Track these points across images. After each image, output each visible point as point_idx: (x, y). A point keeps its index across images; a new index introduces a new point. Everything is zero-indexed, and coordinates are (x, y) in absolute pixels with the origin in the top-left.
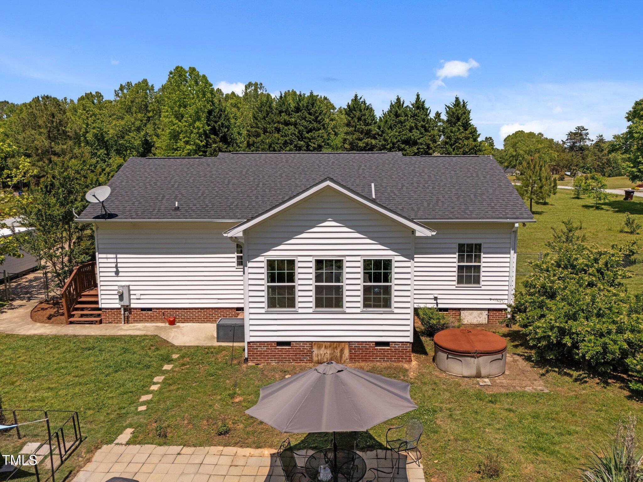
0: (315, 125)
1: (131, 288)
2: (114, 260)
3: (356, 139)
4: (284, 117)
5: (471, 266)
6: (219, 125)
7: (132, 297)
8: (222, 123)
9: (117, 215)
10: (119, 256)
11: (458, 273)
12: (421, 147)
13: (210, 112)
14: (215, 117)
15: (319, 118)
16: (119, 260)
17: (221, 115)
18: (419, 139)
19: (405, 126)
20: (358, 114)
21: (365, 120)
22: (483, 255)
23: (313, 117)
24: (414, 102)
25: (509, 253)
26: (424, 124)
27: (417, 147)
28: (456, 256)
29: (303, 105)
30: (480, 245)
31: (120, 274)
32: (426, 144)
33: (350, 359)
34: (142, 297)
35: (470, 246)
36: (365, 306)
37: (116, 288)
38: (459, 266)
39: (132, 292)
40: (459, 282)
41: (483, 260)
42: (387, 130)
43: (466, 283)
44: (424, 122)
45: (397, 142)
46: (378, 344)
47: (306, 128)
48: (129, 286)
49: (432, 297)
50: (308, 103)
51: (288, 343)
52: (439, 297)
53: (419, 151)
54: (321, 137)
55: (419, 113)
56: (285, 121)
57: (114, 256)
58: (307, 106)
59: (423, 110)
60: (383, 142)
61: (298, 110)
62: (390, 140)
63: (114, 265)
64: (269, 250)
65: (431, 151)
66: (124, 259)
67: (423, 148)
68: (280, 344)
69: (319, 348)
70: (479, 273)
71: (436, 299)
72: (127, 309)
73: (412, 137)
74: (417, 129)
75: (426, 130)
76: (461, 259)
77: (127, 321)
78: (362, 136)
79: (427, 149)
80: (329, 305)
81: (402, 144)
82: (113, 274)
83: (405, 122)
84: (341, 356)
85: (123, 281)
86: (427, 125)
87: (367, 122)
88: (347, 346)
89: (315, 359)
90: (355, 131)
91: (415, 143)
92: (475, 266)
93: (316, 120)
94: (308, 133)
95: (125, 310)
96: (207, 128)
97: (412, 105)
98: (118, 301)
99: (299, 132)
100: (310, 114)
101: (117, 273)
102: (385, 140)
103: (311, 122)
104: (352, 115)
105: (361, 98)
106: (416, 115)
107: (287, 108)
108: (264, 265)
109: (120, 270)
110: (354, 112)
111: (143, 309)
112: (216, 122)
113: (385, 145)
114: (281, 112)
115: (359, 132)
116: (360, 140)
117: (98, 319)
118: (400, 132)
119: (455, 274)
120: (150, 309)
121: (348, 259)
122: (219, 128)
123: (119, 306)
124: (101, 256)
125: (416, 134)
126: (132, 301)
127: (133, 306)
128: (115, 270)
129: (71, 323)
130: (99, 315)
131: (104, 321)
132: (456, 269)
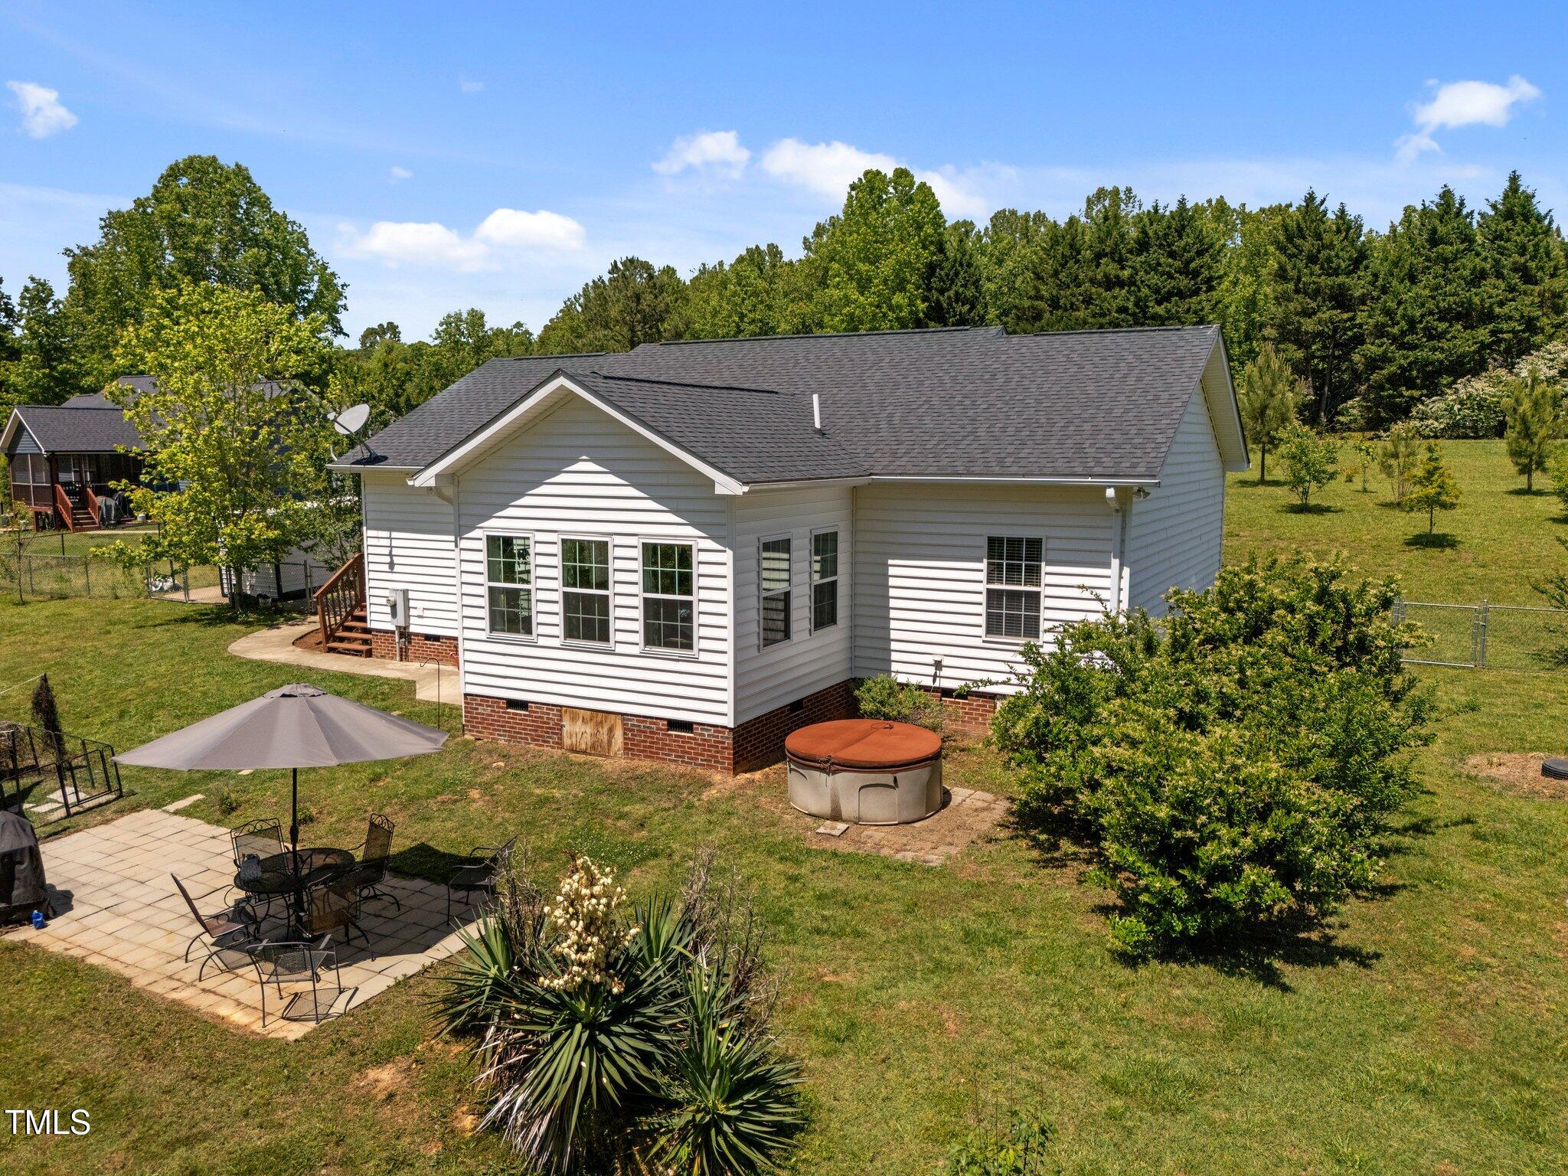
0: (1184, 282)
1: (411, 595)
2: (387, 542)
3: (1297, 314)
4: (1109, 267)
5: (1019, 594)
6: (949, 298)
7: (412, 612)
8: (957, 293)
9: (385, 458)
10: (395, 534)
11: (988, 607)
12: (1505, 326)
13: (931, 268)
14: (941, 280)
15: (1193, 265)
16: (395, 543)
17: (957, 274)
18: (1501, 304)
19: (1456, 270)
20: (1308, 245)
21: (1329, 260)
22: (1045, 568)
23: (1178, 264)
24: (1499, 199)
25: (1108, 565)
26: (1523, 260)
27: (1491, 327)
28: (983, 565)
29: (1156, 233)
30: (1039, 542)
31: (397, 568)
32: (1522, 317)
33: (626, 749)
34: (427, 613)
35: (1015, 543)
36: (648, 641)
37: (386, 593)
38: (989, 591)
39: (412, 604)
40: (989, 631)
41: (1046, 579)
42: (1395, 283)
43: (1008, 634)
44: (1522, 255)
45: (1423, 316)
46: (673, 724)
47: (1157, 291)
48: (405, 592)
49: (930, 660)
50: (1169, 227)
51: (522, 705)
52: (946, 661)
53: (1499, 341)
54: (1195, 312)
55: (1508, 230)
56: (1106, 276)
57: (386, 534)
58: (1166, 235)
59: (1526, 219)
60: (1381, 319)
61: (1143, 246)
62: (1400, 312)
63: (386, 551)
64: (490, 517)
65: (1538, 339)
66: (403, 540)
67: (1513, 331)
68: (512, 703)
69: (574, 719)
70: (1038, 611)
71: (938, 665)
72: (404, 633)
73: (1476, 300)
74: (1499, 275)
75: (1528, 278)
76: (993, 574)
77: (404, 656)
78: (1314, 305)
79: (1523, 331)
80: (589, 636)
81: (1440, 319)
82: (386, 568)
83: (1455, 259)
84: (610, 742)
85: (399, 581)
86: (1532, 265)
87: (1334, 265)
88: (619, 723)
89: (567, 741)
90: (1297, 291)
91: (1488, 317)
92: (1028, 594)
93: (1185, 271)
94: (1159, 303)
95: (402, 635)
96: (922, 306)
97: (1494, 207)
98: (389, 617)
99: (1136, 305)
100: (1172, 255)
101: (392, 565)
102: (1388, 313)
103: (1170, 276)
104: (1292, 250)
105: (1323, 202)
106: (1500, 237)
107: (1117, 245)
108: (482, 545)
109: (396, 560)
110: (1298, 241)
111: (428, 637)
112: (942, 292)
113: (1384, 325)
114: (1098, 256)
115: (1306, 293)
116: (1308, 313)
117: (365, 648)
118: (1436, 288)
119: (982, 609)
120: (436, 638)
121: (618, 540)
122: (950, 304)
123: (393, 628)
124: (371, 533)
125: (1492, 289)
126: (413, 620)
127: (413, 629)
128: (388, 559)
129: (331, 650)
130: (365, 642)
131: (374, 652)
132: (982, 598)
